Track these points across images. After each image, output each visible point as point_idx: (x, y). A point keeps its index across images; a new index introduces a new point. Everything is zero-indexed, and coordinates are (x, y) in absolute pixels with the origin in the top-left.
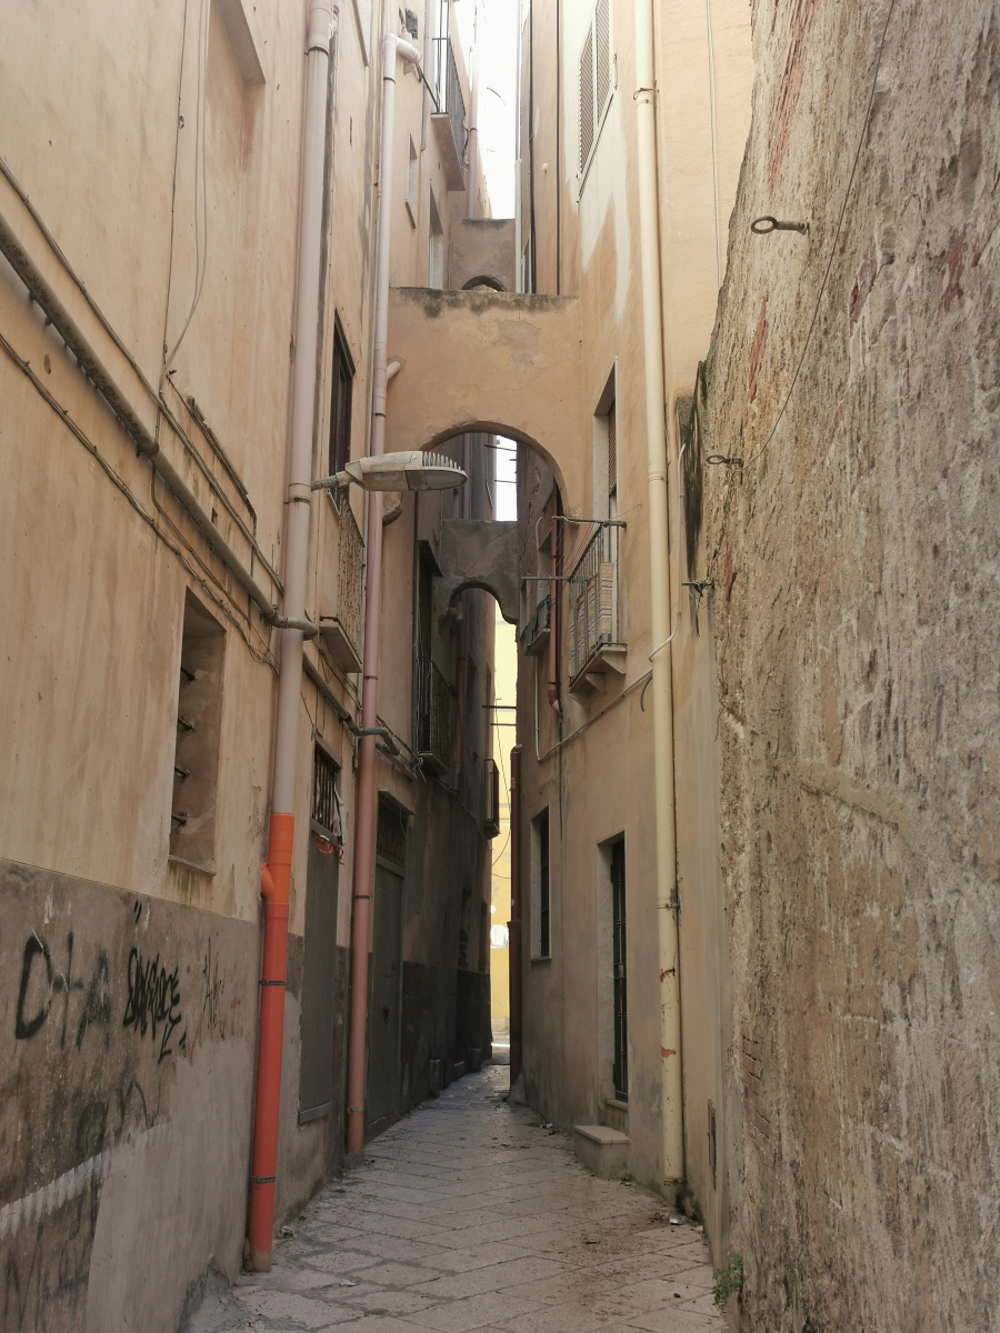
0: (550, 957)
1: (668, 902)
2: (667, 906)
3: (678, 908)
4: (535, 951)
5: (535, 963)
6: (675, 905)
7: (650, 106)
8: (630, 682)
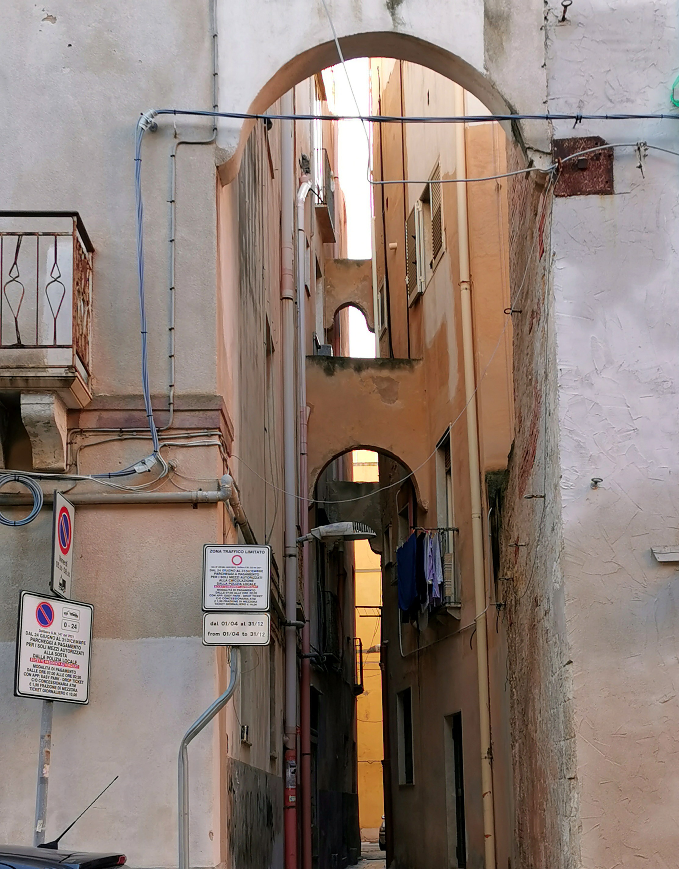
0: (414, 784)
1: (486, 755)
2: (486, 758)
3: (492, 758)
4: (402, 780)
5: (401, 787)
6: (490, 757)
7: (468, 291)
8: (463, 626)
